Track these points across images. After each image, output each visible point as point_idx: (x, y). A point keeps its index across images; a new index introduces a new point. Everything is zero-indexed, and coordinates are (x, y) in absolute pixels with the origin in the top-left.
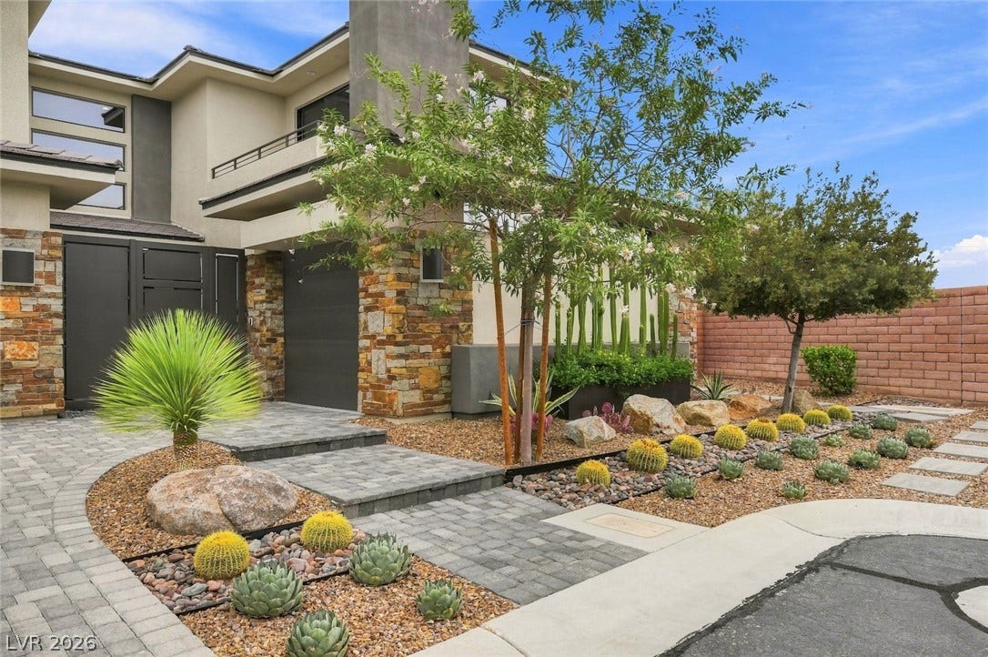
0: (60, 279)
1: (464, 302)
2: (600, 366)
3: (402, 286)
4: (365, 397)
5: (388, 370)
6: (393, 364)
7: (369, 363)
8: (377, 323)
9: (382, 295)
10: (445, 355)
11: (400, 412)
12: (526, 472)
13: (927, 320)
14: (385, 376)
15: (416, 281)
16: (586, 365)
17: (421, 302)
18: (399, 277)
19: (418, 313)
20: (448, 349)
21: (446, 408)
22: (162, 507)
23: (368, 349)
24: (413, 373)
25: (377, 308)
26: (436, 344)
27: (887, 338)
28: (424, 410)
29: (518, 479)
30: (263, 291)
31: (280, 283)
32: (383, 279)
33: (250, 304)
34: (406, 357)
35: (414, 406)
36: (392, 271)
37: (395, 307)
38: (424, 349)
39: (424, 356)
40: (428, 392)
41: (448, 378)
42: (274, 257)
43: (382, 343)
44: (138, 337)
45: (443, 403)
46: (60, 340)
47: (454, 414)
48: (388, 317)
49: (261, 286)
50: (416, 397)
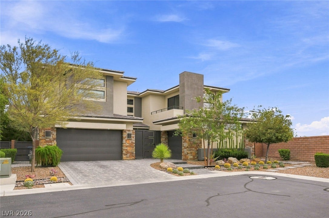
0: (134, 138)
1: (200, 141)
2: (225, 152)
3: (189, 138)
4: (183, 157)
5: (187, 152)
6: (188, 151)
7: (184, 151)
8: (185, 144)
9: (186, 140)
10: (198, 150)
11: (189, 159)
13: (304, 143)
15: (192, 137)
16: (222, 152)
17: (193, 141)
18: (189, 137)
19: (192, 143)
22: (162, 166)
23: (184, 149)
24: (191, 153)
25: (185, 142)
26: (195, 148)
27: (297, 147)
28: (193, 159)
29: (206, 168)
31: (167, 137)
32: (186, 137)
34: (190, 150)
35: (191, 158)
36: (188, 136)
37: (188, 142)
38: (193, 149)
40: (194, 156)
41: (198, 154)
43: (186, 148)
44: (157, 146)
45: (196, 158)
46: (134, 147)
47: (199, 160)
48: (187, 144)
49: (164, 137)
50: (192, 157)
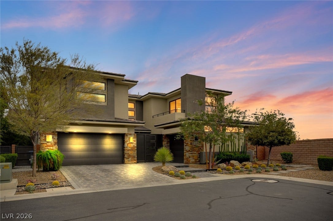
0: (136, 141)
1: (202, 144)
2: (227, 155)
3: (191, 142)
4: (185, 161)
6: (190, 155)
7: (186, 155)
8: (187, 148)
9: (188, 143)
10: (199, 153)
11: (191, 163)
12: (209, 170)
13: (307, 146)
14: (188, 157)
15: (194, 141)
16: (224, 155)
17: (194, 144)
18: (191, 140)
19: (194, 146)
20: (199, 152)
21: (199, 163)
22: (164, 169)
23: (185, 152)
24: (193, 156)
25: (187, 146)
26: (197, 152)
27: (300, 150)
28: (195, 163)
29: (208, 171)
30: (166, 142)
31: (169, 140)
32: (188, 141)
33: (163, 144)
34: (192, 154)
37: (190, 146)
38: (195, 152)
39: (195, 153)
40: (196, 160)
41: (199, 157)
42: (168, 136)
43: (188, 151)
46: (136, 151)
48: (189, 147)
50: (194, 161)
